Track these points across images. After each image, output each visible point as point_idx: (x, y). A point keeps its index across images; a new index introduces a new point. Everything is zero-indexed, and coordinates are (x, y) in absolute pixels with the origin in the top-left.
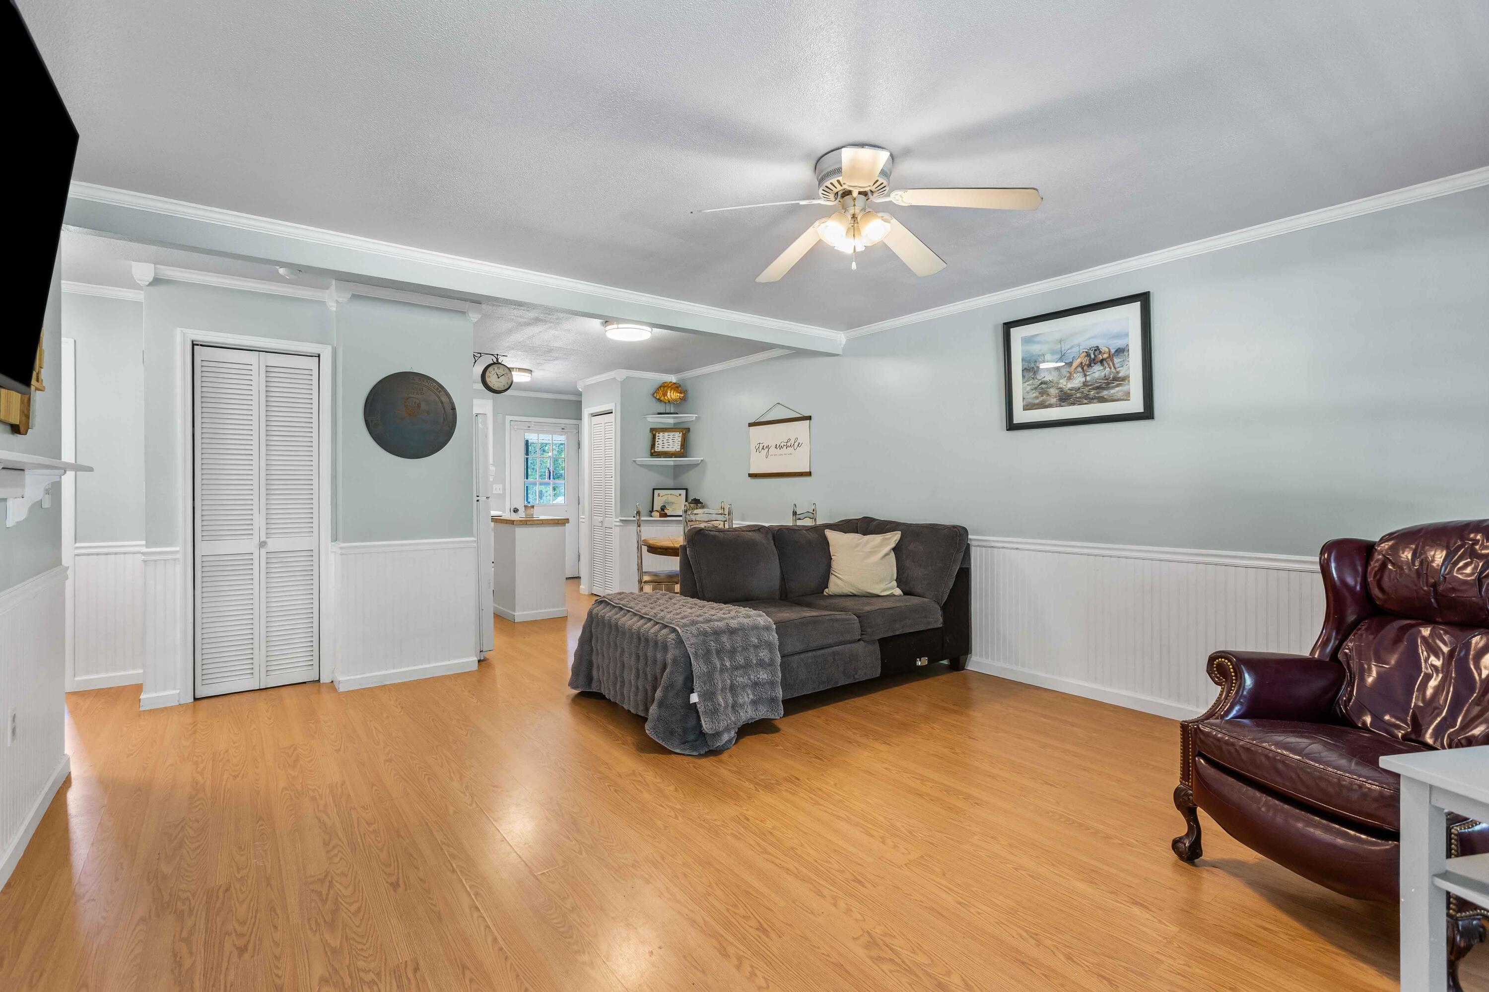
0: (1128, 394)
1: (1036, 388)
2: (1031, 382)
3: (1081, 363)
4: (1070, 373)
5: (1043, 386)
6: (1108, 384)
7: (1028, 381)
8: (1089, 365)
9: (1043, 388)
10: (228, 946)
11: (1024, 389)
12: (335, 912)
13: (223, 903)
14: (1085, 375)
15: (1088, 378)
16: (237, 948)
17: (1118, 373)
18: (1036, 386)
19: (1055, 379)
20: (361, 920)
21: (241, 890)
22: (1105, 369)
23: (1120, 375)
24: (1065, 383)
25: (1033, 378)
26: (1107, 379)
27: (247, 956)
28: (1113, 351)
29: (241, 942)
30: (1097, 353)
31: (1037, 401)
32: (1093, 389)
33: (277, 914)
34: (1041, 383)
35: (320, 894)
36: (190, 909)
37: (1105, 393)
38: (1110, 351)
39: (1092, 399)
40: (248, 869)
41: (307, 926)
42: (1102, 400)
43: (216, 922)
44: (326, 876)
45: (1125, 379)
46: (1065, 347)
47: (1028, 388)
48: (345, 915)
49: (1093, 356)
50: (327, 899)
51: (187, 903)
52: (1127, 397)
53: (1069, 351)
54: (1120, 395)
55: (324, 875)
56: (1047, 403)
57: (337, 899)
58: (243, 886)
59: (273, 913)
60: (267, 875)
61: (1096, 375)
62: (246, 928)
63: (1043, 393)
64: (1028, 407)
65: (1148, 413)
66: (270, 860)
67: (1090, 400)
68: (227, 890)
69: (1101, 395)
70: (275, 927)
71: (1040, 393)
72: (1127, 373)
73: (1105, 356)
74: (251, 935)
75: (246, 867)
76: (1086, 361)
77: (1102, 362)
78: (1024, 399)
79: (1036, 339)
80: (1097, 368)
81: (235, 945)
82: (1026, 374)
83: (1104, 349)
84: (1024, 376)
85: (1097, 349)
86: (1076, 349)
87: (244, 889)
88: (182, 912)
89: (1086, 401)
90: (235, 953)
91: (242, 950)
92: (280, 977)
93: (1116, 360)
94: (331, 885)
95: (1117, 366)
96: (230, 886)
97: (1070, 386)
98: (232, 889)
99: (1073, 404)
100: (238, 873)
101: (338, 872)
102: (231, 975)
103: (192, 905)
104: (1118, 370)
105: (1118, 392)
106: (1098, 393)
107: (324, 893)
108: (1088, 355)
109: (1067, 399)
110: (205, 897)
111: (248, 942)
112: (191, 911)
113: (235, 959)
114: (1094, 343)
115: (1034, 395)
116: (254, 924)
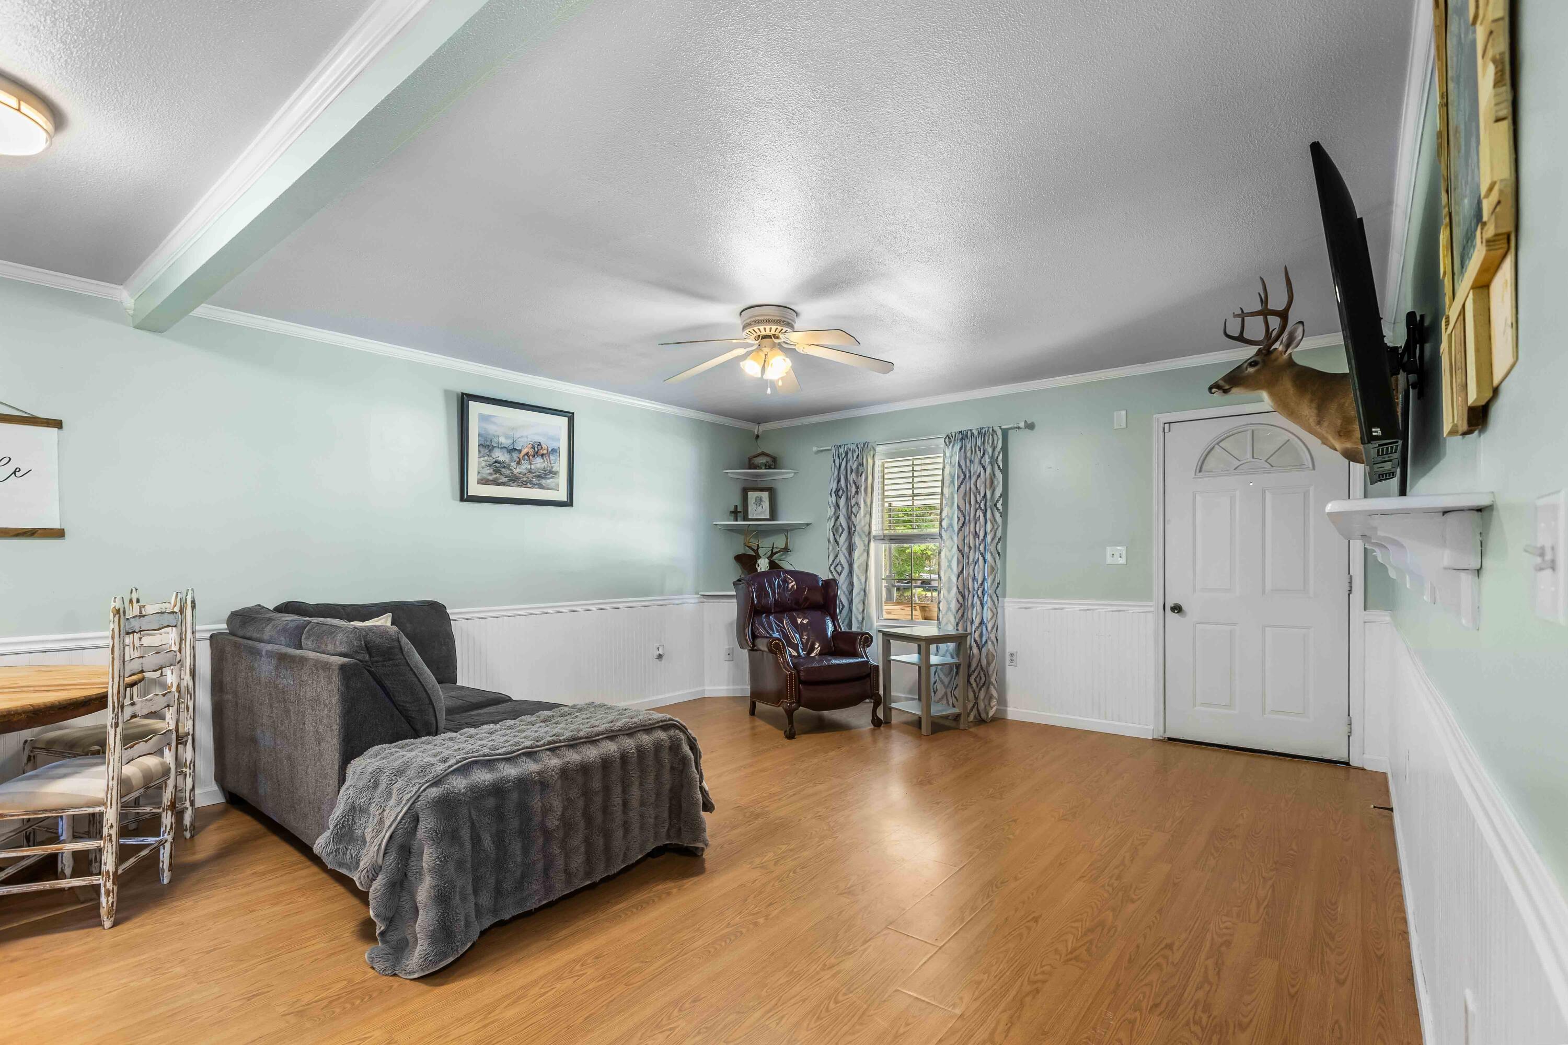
0: (558, 485)
1: (490, 465)
2: (486, 458)
3: (528, 453)
4: (519, 459)
5: (497, 465)
6: (546, 475)
7: (483, 456)
8: (534, 456)
9: (497, 467)
10: (1177, 956)
11: (479, 463)
12: (1091, 930)
13: (1166, 994)
14: (531, 464)
15: (533, 467)
16: (1172, 950)
17: (552, 467)
18: (491, 463)
19: (507, 461)
20: (1081, 914)
21: (1144, 997)
22: (544, 462)
23: (554, 470)
24: (515, 466)
25: (488, 455)
26: (545, 471)
27: (1168, 941)
28: (550, 450)
29: (1167, 952)
30: (539, 447)
31: (490, 478)
32: (535, 476)
33: (1130, 955)
34: (496, 462)
35: (1088, 950)
36: (1196, 1009)
37: (543, 482)
38: (548, 449)
39: (535, 484)
40: (1124, 1018)
41: (1117, 934)
42: (541, 487)
43: (1179, 980)
44: (1071, 960)
45: (556, 473)
46: (517, 435)
47: (483, 464)
48: (1087, 924)
49: (536, 450)
50: (1087, 943)
51: (1197, 1017)
52: (556, 488)
53: (519, 440)
54: (553, 485)
55: (1070, 963)
56: (500, 481)
57: (1082, 937)
58: (1140, 999)
59: (1132, 959)
60: (1113, 994)
61: (538, 465)
62: (1158, 960)
63: (497, 471)
64: (483, 481)
65: (569, 503)
66: (1099, 1012)
67: (533, 485)
68: (1156, 1006)
69: (541, 482)
70: (1138, 947)
71: (493, 471)
72: (558, 469)
73: (545, 452)
74: (1158, 953)
75: (1124, 1021)
76: (531, 452)
77: (542, 455)
78: (479, 473)
79: (493, 419)
80: (539, 459)
81: (1173, 953)
82: (482, 449)
83: (544, 446)
84: (479, 451)
85: (539, 444)
86: (524, 440)
87: (1141, 996)
88: (1204, 1011)
89: (530, 486)
90: (1175, 948)
91: (1170, 947)
92: (1155, 917)
93: (552, 457)
94: (1074, 950)
95: (552, 462)
96: (1151, 1008)
97: (518, 470)
98: (1151, 1003)
99: (521, 486)
100: (1135, 1019)
101: (1058, 957)
102: (1184, 936)
103: (1193, 1011)
104: (553, 465)
105: (552, 482)
106: (539, 480)
107: (1085, 947)
108: (533, 448)
109: (516, 481)
110: (1179, 1011)
111: (1162, 949)
112: (1196, 1006)
113: (1177, 944)
114: (539, 439)
115: (489, 471)
116: (1150, 960)
